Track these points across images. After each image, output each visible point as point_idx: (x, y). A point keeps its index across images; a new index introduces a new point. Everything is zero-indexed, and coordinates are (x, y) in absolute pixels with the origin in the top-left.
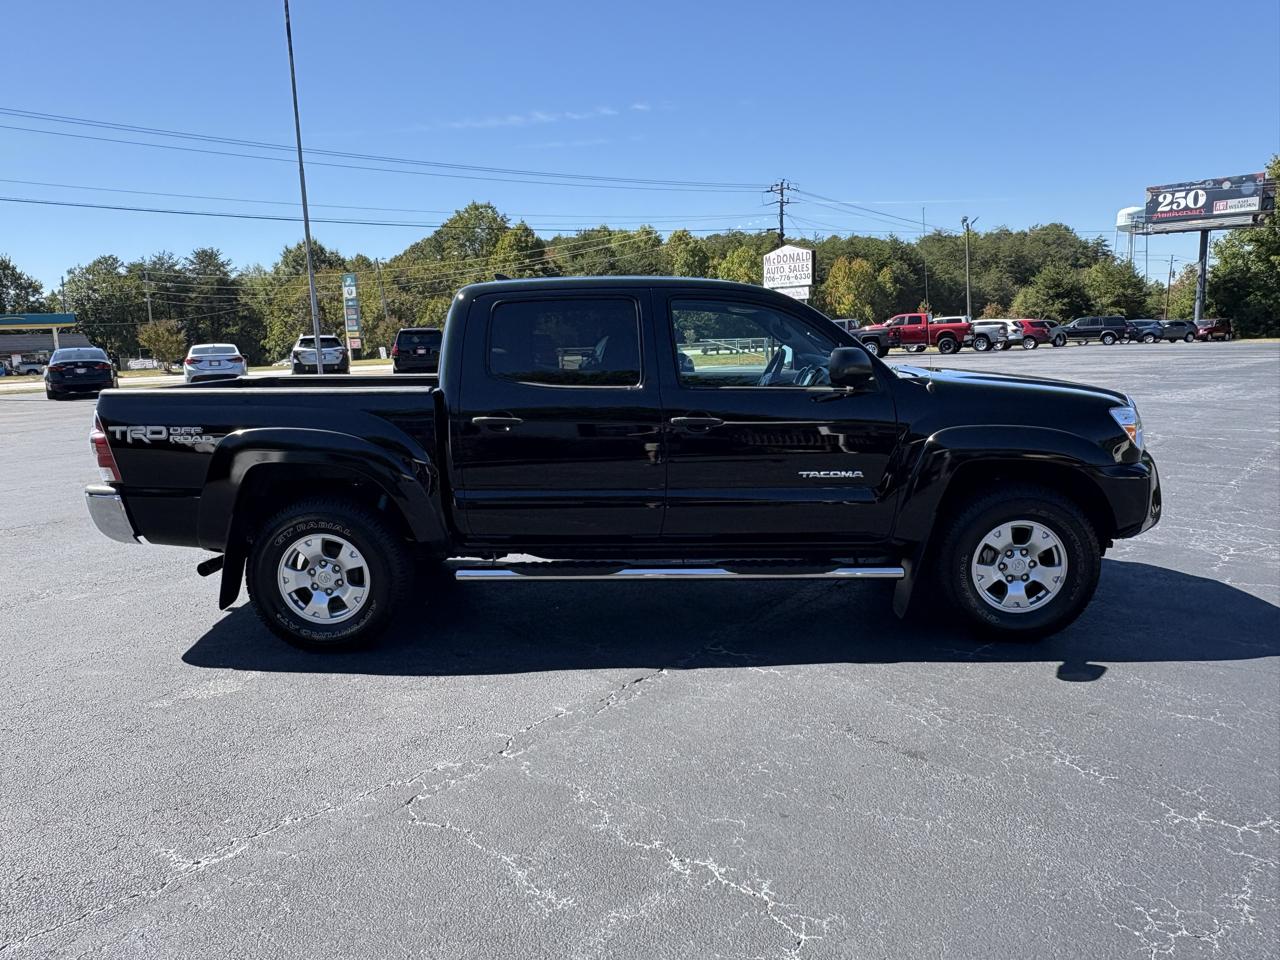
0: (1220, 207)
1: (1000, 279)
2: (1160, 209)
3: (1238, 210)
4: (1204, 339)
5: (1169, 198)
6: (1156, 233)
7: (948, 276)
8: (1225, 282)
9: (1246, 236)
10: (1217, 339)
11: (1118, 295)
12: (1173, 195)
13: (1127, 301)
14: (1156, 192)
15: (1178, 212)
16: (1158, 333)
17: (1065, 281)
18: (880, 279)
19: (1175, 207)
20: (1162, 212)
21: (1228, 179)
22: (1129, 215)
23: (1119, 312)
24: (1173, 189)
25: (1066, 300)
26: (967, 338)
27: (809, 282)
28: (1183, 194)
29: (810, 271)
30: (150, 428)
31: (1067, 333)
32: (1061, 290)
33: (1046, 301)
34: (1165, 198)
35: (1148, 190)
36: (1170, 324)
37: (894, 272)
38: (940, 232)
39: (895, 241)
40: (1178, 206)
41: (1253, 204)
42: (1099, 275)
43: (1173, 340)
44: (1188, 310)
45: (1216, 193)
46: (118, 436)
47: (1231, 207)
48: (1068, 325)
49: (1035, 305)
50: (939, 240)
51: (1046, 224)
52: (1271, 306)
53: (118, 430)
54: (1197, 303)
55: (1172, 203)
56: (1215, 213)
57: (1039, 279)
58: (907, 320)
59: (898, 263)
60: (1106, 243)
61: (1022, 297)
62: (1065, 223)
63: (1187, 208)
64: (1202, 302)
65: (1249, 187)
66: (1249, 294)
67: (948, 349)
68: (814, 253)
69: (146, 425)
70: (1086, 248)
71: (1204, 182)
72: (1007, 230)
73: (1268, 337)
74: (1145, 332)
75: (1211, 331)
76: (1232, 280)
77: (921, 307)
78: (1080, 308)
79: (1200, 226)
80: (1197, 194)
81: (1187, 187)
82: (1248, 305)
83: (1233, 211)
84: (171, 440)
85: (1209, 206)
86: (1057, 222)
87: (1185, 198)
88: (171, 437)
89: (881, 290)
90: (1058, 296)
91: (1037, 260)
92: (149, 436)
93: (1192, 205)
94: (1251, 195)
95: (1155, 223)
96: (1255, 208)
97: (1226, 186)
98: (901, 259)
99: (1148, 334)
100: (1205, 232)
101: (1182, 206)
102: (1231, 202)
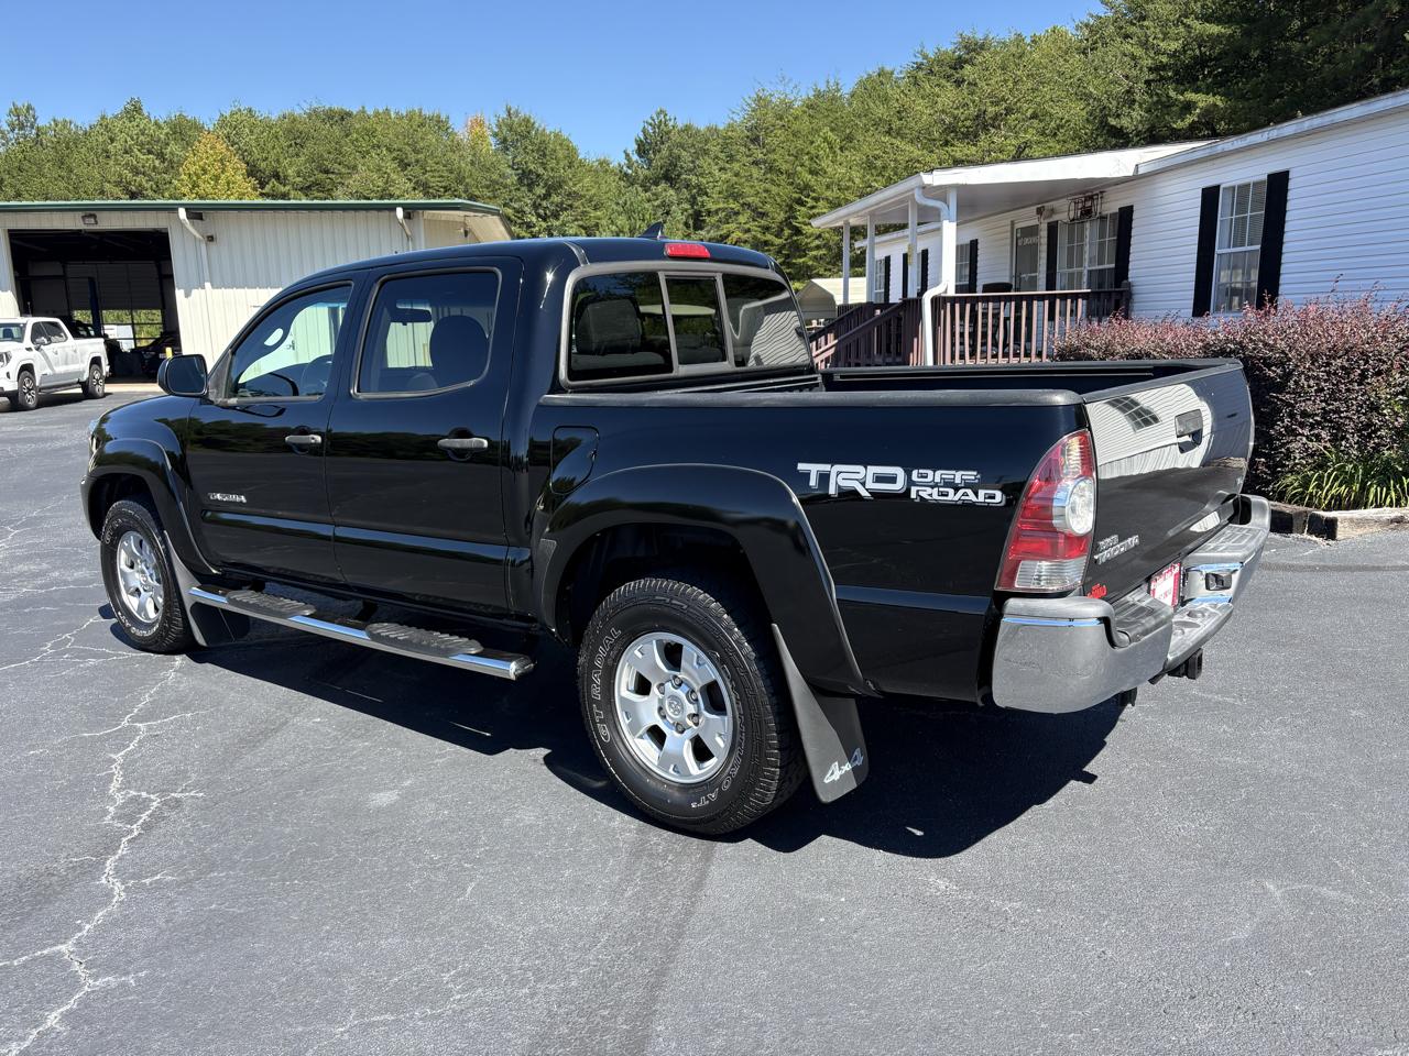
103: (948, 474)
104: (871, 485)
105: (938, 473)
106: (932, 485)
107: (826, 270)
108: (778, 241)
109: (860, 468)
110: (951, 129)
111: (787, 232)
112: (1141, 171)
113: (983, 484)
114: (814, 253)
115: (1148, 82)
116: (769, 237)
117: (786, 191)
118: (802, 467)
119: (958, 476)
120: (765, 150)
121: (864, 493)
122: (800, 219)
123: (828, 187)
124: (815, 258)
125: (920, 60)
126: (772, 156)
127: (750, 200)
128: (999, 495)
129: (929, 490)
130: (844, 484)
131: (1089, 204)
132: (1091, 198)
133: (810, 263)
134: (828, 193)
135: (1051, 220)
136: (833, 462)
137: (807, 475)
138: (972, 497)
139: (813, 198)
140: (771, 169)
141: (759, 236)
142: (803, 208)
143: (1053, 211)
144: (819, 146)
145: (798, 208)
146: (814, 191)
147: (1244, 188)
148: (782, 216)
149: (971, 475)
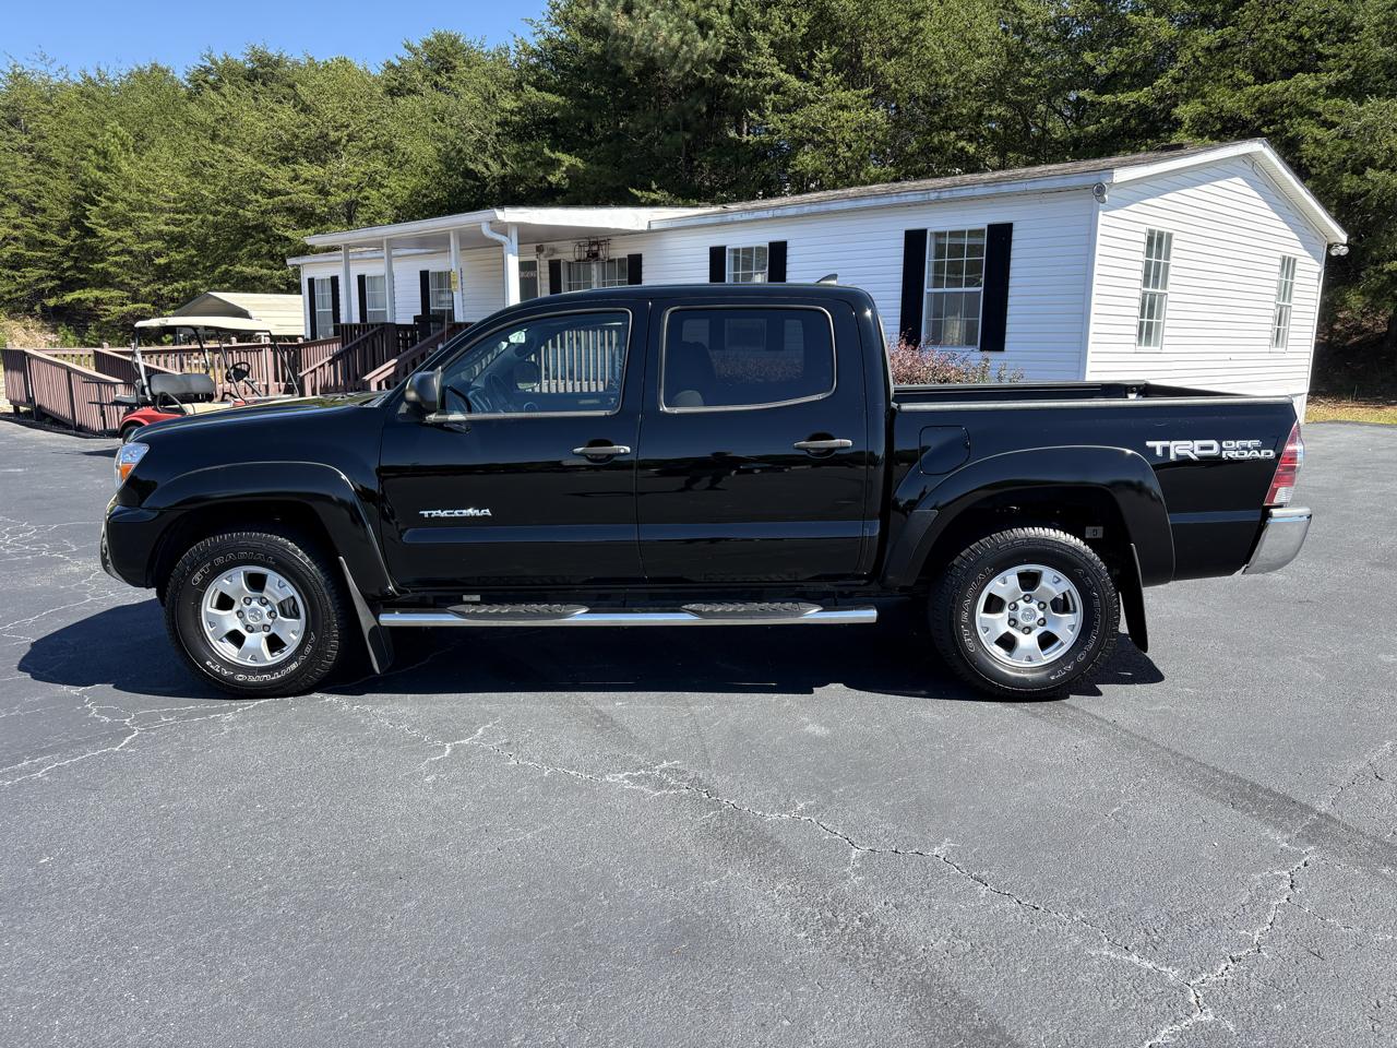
103: (1244, 443)
104: (1197, 452)
105: (1238, 442)
106: (1234, 449)
107: (132, 279)
108: (62, 242)
109: (1189, 442)
110: (289, 147)
111: (74, 232)
112: (654, 227)
113: (1263, 447)
114: (117, 258)
115: (497, 135)
116: (51, 236)
117: (64, 187)
118: (1149, 444)
119: (1249, 443)
120: (29, 137)
121: (1193, 457)
122: (93, 220)
123: (125, 188)
124: (116, 264)
125: (208, 64)
126: (40, 144)
127: (18, 192)
128: (1272, 452)
129: (1233, 452)
130: (1180, 452)
131: (595, 248)
132: (596, 243)
133: (112, 269)
134: (126, 194)
135: (552, 258)
136: (1171, 440)
137: (1154, 449)
138: (1257, 455)
139: (108, 198)
140: (39, 158)
141: (36, 233)
142: (94, 208)
143: (554, 251)
144: (108, 141)
145: (88, 206)
146: (107, 190)
147: (748, 251)
148: (66, 214)
149: (1257, 443)
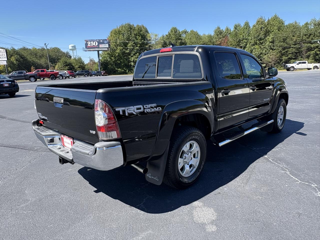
0: (101, 46)
1: (45, 61)
2: (88, 45)
3: (104, 47)
4: (103, 75)
5: (90, 43)
6: (88, 51)
7: (31, 60)
8: (104, 63)
9: (106, 53)
10: (105, 75)
11: (79, 65)
12: (91, 42)
13: (81, 67)
14: (87, 41)
15: (92, 46)
16: (95, 74)
17: (68, 62)
18: (11, 60)
19: (91, 45)
20: (89, 46)
21: (101, 40)
22: (72, 46)
23: (80, 69)
24: (91, 41)
25: (69, 66)
26: (58, 76)
27: (6, 59)
28: (93, 42)
29: (6, 56)
30: (136, 107)
31: (77, 74)
32: (67, 64)
33: (64, 67)
34: (89, 43)
35: (85, 40)
36: (97, 72)
37: (15, 58)
38: (24, 47)
39: (14, 49)
40: (92, 45)
41: (107, 46)
42: (74, 60)
43: (97, 76)
44: (97, 69)
45: (99, 43)
46: (121, 113)
47: (103, 46)
48: (77, 72)
49: (61, 68)
50: (25, 50)
51: (54, 47)
52: (113, 68)
53: (120, 109)
54: (99, 67)
55: (90, 44)
56: (100, 47)
57: (61, 61)
58: (40, 71)
59: (16, 55)
60: (69, 53)
61: (58, 66)
62: (58, 47)
63: (94, 45)
64: (100, 67)
65: (105, 42)
66: (109, 65)
67: (53, 79)
68: (6, 50)
69: (133, 106)
70: (64, 54)
71: (97, 40)
72: (44, 48)
73: (114, 75)
74: (92, 74)
75: (104, 74)
76: (105, 62)
77: (32, 68)
78: (72, 68)
79: (97, 50)
80: (95, 42)
81: (93, 41)
82: (109, 68)
83: (103, 47)
84: (145, 112)
85: (98, 45)
86: (56, 47)
87: (93, 43)
88: (145, 110)
89: (12, 63)
90: (67, 65)
91: (54, 56)
92: (136, 111)
93: (95, 45)
94: (106, 44)
95: (87, 48)
96: (108, 47)
97: (101, 41)
98: (17, 54)
99: (93, 74)
100: (98, 51)
101: (93, 45)
102: (103, 45)
